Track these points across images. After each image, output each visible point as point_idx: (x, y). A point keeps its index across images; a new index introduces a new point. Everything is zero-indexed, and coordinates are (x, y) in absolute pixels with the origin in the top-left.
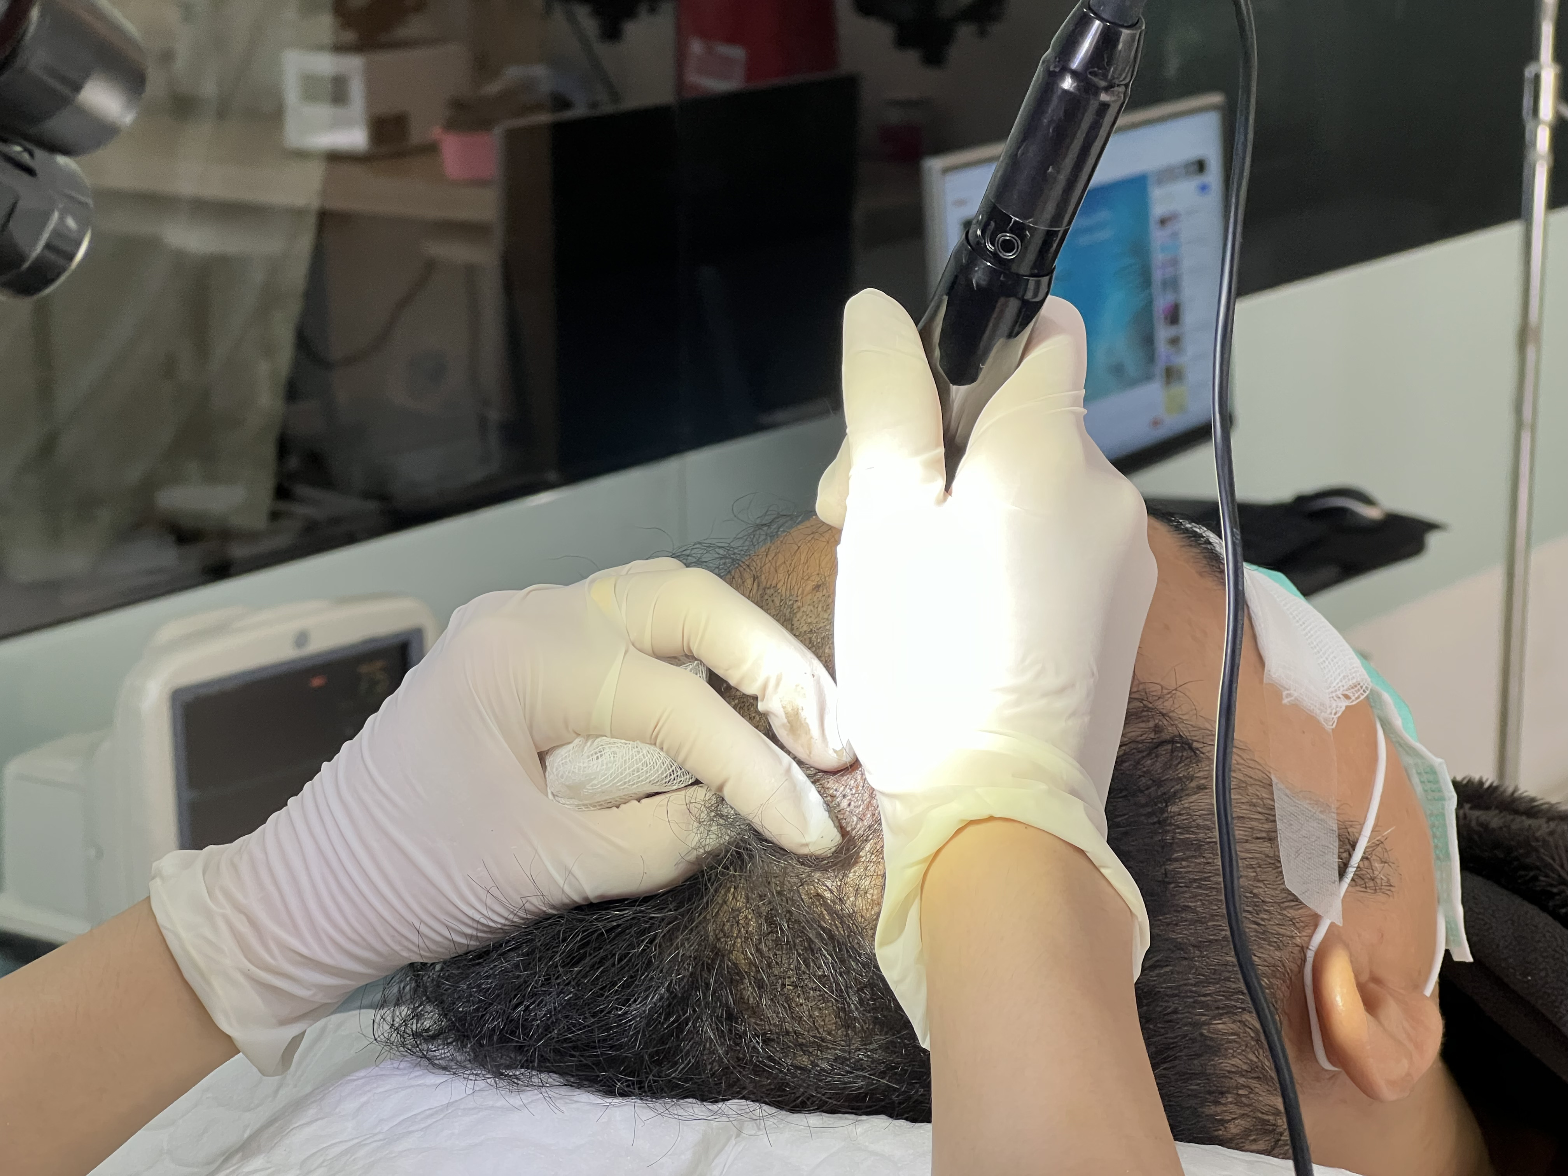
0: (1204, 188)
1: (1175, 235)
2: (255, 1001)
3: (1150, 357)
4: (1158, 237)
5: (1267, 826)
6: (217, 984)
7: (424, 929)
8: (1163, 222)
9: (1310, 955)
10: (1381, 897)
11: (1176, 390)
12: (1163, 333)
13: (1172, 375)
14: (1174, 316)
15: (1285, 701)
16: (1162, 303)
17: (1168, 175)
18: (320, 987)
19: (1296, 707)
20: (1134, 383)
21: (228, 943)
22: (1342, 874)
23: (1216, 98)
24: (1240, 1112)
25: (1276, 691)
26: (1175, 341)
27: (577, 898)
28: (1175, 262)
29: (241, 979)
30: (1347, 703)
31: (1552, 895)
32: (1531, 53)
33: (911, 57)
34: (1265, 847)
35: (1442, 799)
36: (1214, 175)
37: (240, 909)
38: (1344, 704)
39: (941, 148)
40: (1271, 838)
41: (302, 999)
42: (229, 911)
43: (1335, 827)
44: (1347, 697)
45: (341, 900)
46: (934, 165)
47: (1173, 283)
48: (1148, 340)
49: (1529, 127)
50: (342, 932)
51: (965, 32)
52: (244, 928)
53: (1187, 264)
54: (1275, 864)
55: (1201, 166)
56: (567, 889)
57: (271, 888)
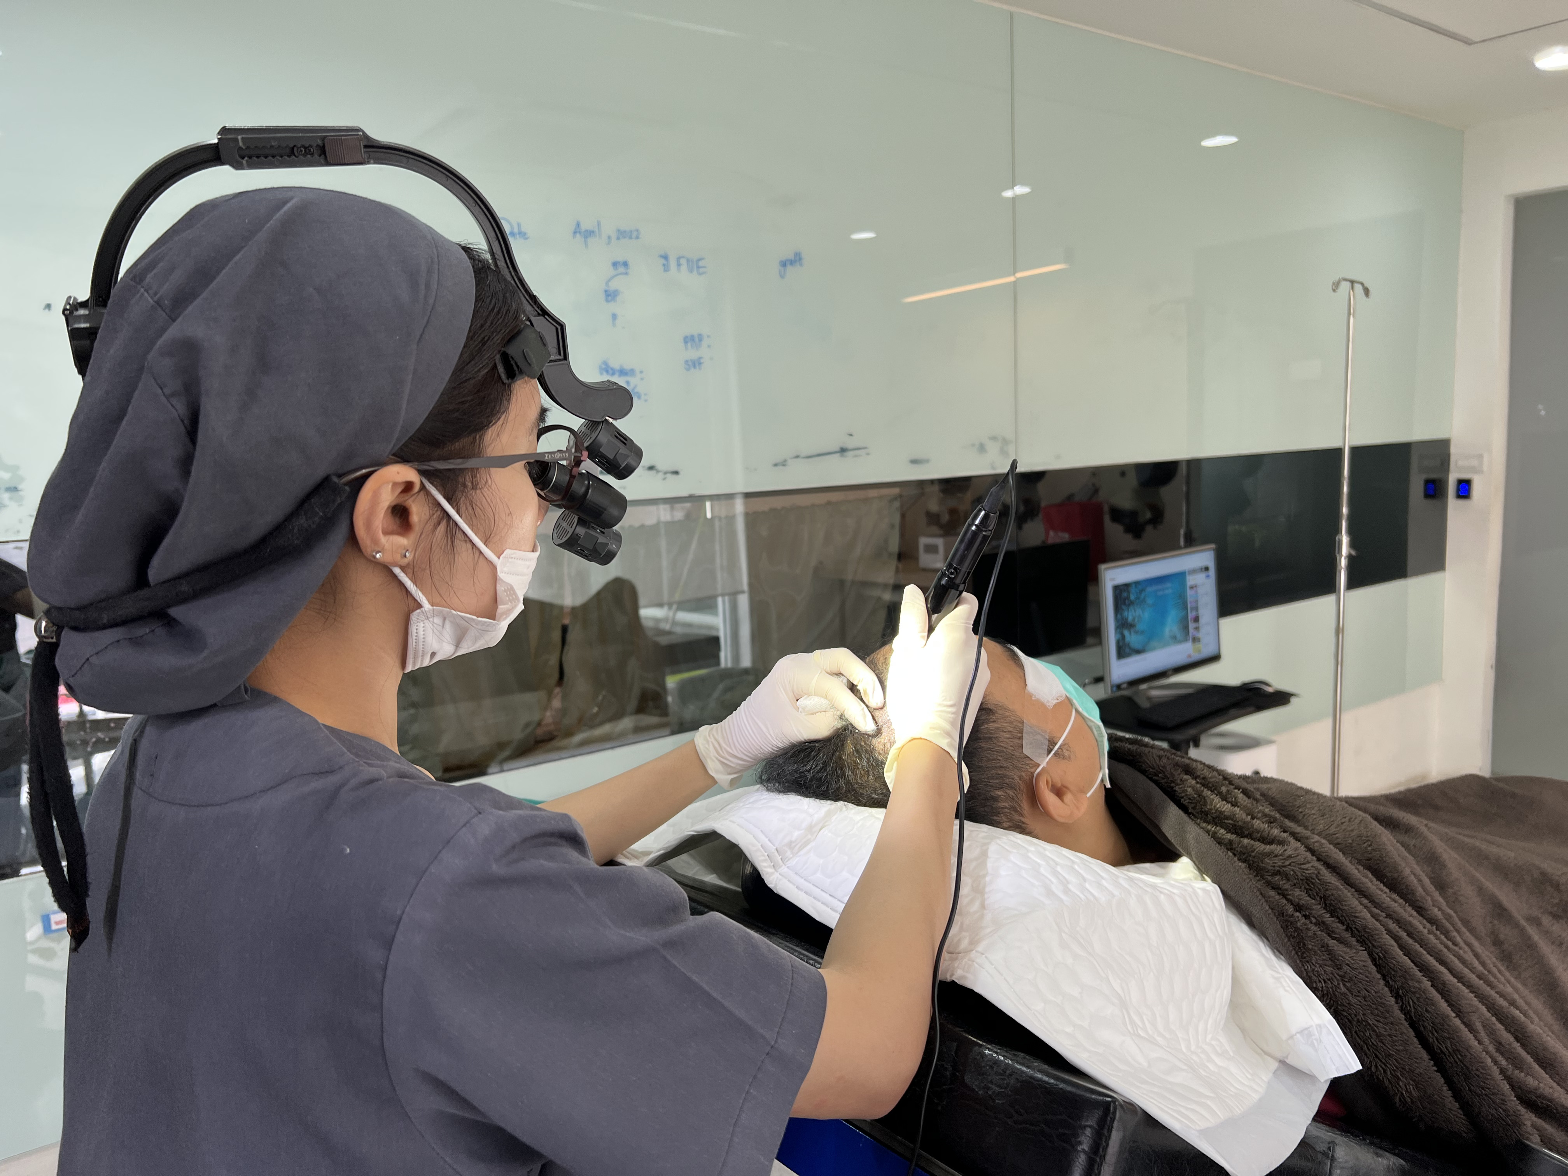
0: (1208, 576)
1: (1197, 592)
2: (719, 767)
3: (1187, 633)
4: (1189, 593)
5: (1019, 735)
6: (709, 761)
7: (763, 747)
8: (1192, 588)
9: (1035, 775)
10: (1067, 761)
11: (1198, 645)
12: (1192, 626)
13: (1195, 640)
14: (1196, 619)
15: (1033, 699)
16: (1191, 615)
17: (1193, 571)
18: (739, 764)
19: (1038, 701)
20: (1180, 642)
21: (711, 748)
22: (1049, 752)
23: (1213, 546)
24: (1006, 820)
25: (1030, 695)
26: (1197, 629)
27: (803, 740)
28: (1197, 601)
29: (715, 759)
30: (1057, 701)
31: (1146, 771)
32: (1338, 531)
33: (1129, 537)
34: (1017, 741)
35: (1103, 736)
36: (1212, 572)
37: (716, 740)
38: (1055, 702)
39: (1104, 561)
40: (1021, 738)
41: (733, 767)
42: (713, 740)
43: (1048, 738)
44: (1058, 700)
45: (743, 740)
46: (1102, 567)
47: (1196, 609)
48: (1186, 628)
49: (1338, 558)
50: (742, 748)
51: (1149, 529)
52: (717, 746)
53: (1200, 603)
54: (1021, 746)
55: (1207, 569)
56: (798, 735)
57: (725, 735)
